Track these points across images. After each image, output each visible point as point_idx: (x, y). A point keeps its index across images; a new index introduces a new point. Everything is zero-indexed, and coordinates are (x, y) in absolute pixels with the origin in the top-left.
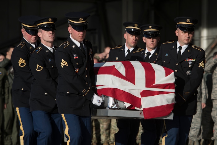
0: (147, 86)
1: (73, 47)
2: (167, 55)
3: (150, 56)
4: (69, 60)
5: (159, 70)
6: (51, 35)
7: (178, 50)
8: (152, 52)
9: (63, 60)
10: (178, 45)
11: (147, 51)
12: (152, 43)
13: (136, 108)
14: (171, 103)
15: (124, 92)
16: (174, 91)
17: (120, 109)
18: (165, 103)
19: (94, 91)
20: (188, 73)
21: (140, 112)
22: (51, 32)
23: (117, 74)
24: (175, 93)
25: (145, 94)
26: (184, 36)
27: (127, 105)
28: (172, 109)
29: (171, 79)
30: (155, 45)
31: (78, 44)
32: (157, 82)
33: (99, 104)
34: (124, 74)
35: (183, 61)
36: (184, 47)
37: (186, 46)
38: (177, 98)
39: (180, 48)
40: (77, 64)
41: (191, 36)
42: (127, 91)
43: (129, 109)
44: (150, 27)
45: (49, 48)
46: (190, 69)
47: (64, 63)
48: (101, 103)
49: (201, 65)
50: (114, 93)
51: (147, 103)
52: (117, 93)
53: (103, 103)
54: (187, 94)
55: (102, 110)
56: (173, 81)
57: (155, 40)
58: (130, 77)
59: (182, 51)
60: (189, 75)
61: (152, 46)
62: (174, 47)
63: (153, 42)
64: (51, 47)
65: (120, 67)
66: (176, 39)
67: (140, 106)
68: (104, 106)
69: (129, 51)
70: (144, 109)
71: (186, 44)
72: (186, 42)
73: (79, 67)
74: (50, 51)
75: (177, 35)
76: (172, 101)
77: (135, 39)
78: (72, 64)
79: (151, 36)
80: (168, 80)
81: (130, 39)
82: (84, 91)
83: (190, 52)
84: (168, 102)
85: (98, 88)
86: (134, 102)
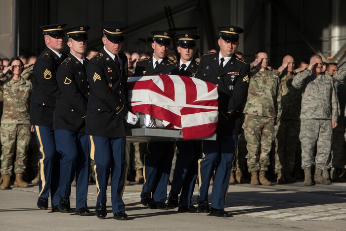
0: (188, 103)
1: (108, 59)
2: (208, 68)
3: (185, 69)
4: (103, 74)
5: (201, 86)
6: (82, 45)
7: (220, 62)
8: (188, 64)
9: (95, 73)
10: (220, 56)
11: (181, 63)
12: (188, 53)
13: (175, 127)
14: (213, 122)
15: (162, 109)
16: (217, 108)
17: (158, 128)
18: (207, 122)
19: (129, 108)
20: (231, 88)
21: (179, 131)
22: (82, 42)
23: (156, 89)
24: (218, 110)
25: (185, 111)
26: (227, 46)
27: (166, 123)
28: (215, 129)
29: (214, 95)
30: (191, 56)
31: (113, 57)
32: (199, 99)
33: (134, 123)
34: (162, 88)
35: (225, 74)
36: (227, 59)
37: (230, 58)
38: (220, 116)
39: (223, 60)
40: (111, 78)
41: (234, 46)
42: (166, 108)
43: (169, 127)
44: (187, 35)
45: (79, 60)
46: (234, 84)
47: (96, 77)
48: (136, 122)
49: (245, 79)
50: (152, 110)
51: (187, 121)
52: (155, 110)
53: (138, 122)
54: (230, 112)
55: (137, 129)
56: (216, 97)
57: (191, 51)
58: (169, 92)
59: (224, 63)
60: (231, 90)
61: (187, 57)
62: (215, 59)
63: (189, 52)
64: (82, 58)
65: (158, 81)
66: (218, 49)
67: (179, 125)
68: (139, 125)
69: (157, 62)
70: (184, 128)
71: (229, 56)
72: (229, 53)
73: (113, 82)
74: (80, 63)
75: (220, 45)
76: (215, 121)
77: (164, 49)
78: (106, 78)
79: (186, 45)
80: (211, 96)
81: (159, 49)
82: (118, 108)
83: (234, 65)
84: (210, 120)
85: (133, 105)
86: (174, 120)
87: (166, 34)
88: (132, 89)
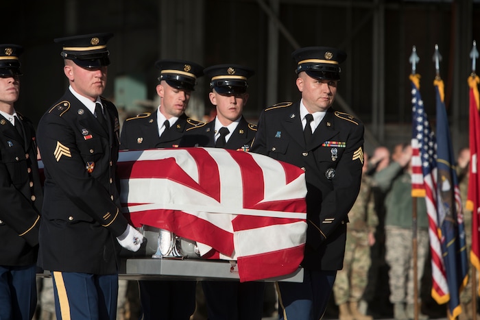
0: (246, 206)
1: (81, 112)
2: (278, 135)
4: (73, 144)
5: (271, 169)
6: (11, 86)
7: (304, 123)
8: (232, 127)
9: (59, 144)
10: (304, 111)
11: (219, 125)
12: (233, 106)
13: (222, 257)
14: (297, 244)
15: (196, 218)
16: (304, 216)
17: (186, 258)
18: (286, 244)
20: (330, 173)
21: (230, 265)
22: (11, 80)
23: (182, 177)
24: (307, 221)
25: (242, 223)
26: (318, 91)
27: (204, 249)
28: (301, 259)
29: (298, 189)
30: (239, 111)
31: (91, 106)
32: (268, 197)
33: (135, 248)
34: (194, 174)
35: (318, 147)
36: (318, 116)
37: (323, 114)
39: (309, 118)
40: (92, 151)
41: (334, 89)
42: (203, 216)
43: (208, 258)
44: (231, 70)
45: (7, 115)
46: (334, 165)
47: (61, 151)
50: (175, 221)
51: (248, 244)
52: (181, 221)
56: (302, 193)
57: (239, 101)
58: (209, 184)
59: (314, 126)
60: (331, 179)
62: (293, 116)
63: (235, 103)
65: (186, 161)
67: (230, 252)
69: (167, 123)
70: (241, 261)
71: (323, 109)
72: (323, 104)
73: (95, 159)
74: (9, 121)
76: (301, 242)
77: (183, 99)
78: (80, 152)
79: (230, 90)
80: (292, 191)
81: (172, 97)
82: (107, 216)
83: (332, 128)
84: (293, 242)
86: (220, 241)
87: (188, 68)
88: (128, 177)
